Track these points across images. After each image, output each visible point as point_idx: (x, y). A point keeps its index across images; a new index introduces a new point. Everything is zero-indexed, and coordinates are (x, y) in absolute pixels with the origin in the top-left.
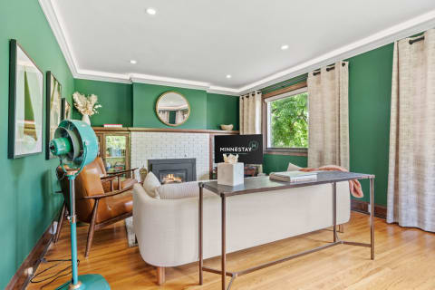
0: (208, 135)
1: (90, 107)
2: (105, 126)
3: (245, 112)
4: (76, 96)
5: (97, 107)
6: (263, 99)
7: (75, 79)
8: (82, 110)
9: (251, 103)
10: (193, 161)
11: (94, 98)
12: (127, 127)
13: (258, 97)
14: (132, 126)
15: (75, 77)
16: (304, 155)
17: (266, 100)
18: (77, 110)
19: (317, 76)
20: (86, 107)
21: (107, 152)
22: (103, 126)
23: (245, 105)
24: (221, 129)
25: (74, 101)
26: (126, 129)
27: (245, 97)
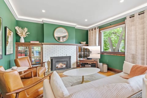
0: (76, 46)
1: (24, 33)
2: (31, 42)
3: (91, 36)
4: (17, 28)
5: (27, 33)
6: (100, 31)
7: (17, 21)
8: (20, 35)
9: (94, 32)
10: (70, 57)
11: (26, 30)
12: (41, 42)
13: (97, 30)
14: (43, 42)
15: (17, 20)
16: (123, 55)
17: (101, 31)
18: (18, 35)
19: (132, 18)
20: (22, 33)
21: (32, 54)
22: (30, 42)
23: (91, 33)
24: (80, 43)
25: (16, 31)
26: (41, 43)
27: (91, 30)
